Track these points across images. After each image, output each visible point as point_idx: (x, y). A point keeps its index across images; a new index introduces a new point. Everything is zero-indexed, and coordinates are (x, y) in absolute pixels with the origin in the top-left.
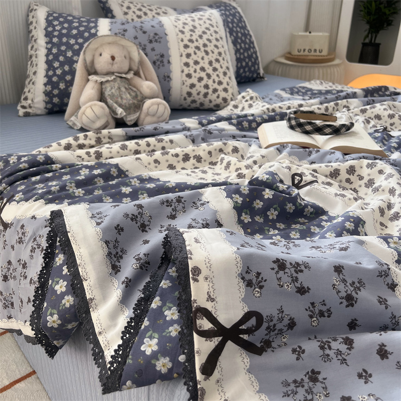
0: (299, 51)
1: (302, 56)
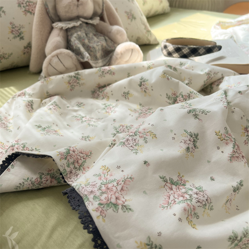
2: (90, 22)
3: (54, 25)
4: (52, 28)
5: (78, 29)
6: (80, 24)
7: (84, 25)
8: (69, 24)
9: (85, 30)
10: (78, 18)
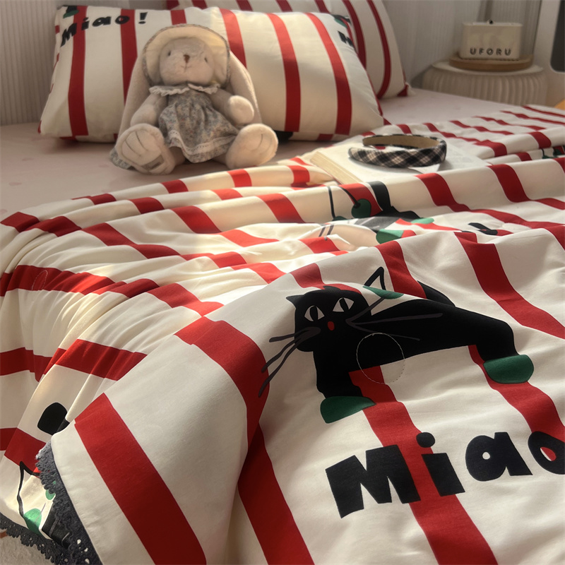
0: (473, 51)
1: (478, 59)
2: (201, 88)
3: (151, 89)
4: (148, 93)
5: (183, 98)
6: (187, 92)
7: (194, 93)
8: (171, 90)
9: (192, 100)
10: (186, 83)
